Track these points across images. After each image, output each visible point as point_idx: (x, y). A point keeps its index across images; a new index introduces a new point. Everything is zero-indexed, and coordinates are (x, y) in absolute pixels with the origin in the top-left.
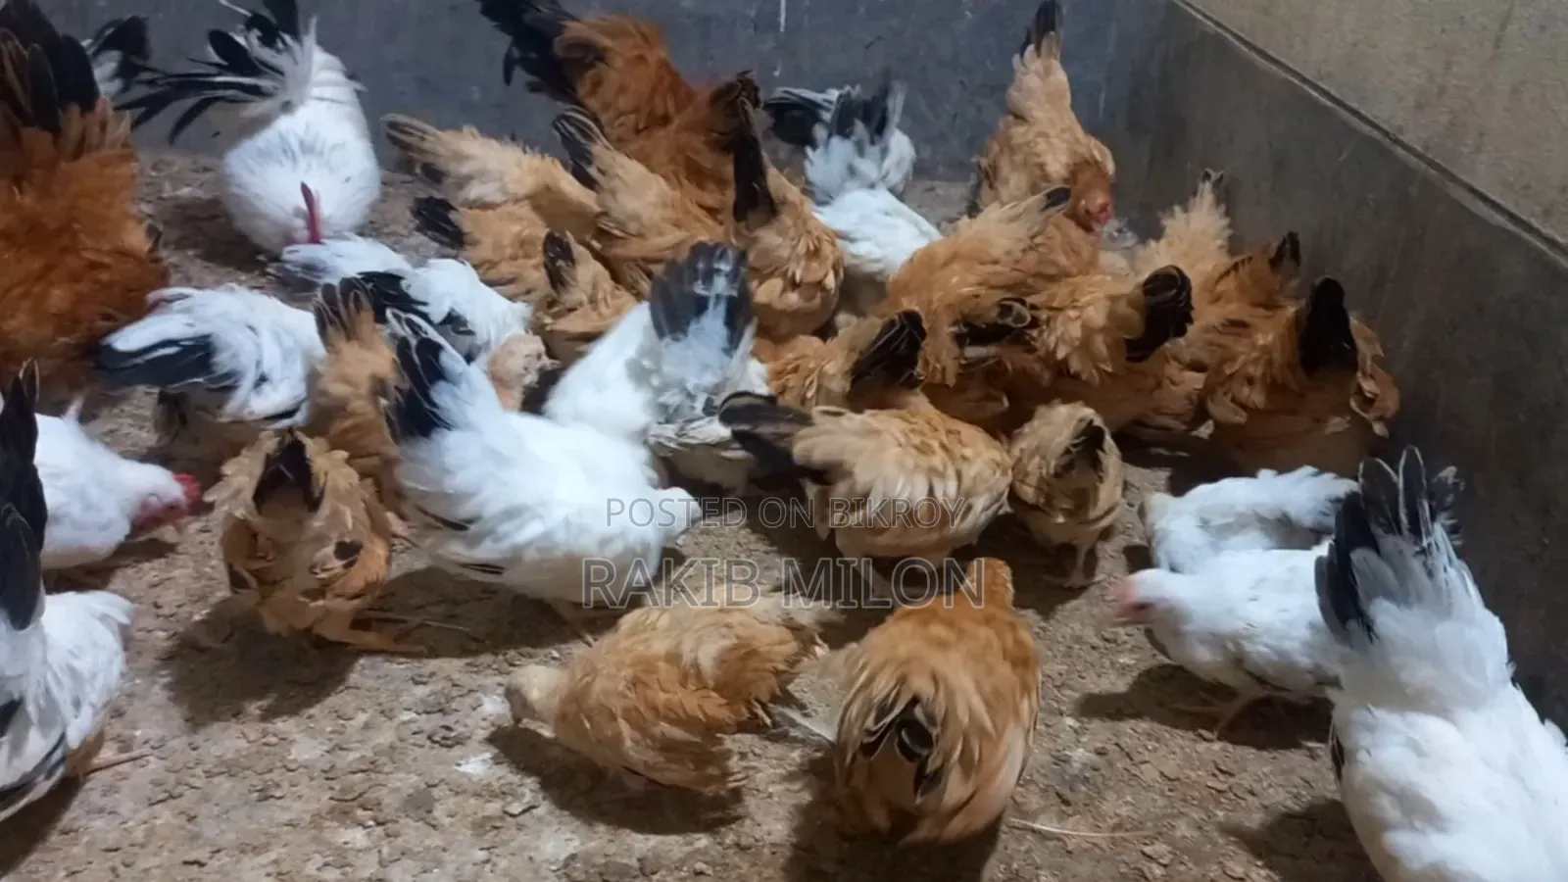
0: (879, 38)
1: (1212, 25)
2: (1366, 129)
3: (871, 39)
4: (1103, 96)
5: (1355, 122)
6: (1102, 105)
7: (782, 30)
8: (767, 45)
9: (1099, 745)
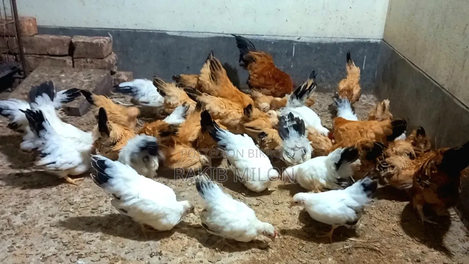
0: (318, 58)
1: (402, 57)
2: (437, 84)
3: (316, 58)
4: (376, 72)
5: (434, 83)
6: (376, 74)
7: (293, 56)
8: (290, 60)
9: (365, 223)
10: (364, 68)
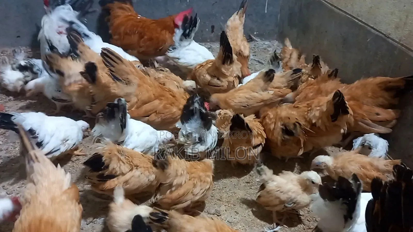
0: (216, 2)
3: (214, 3)
5: (372, 30)
6: (279, 17)
8: (184, 6)
10: (266, 12)
